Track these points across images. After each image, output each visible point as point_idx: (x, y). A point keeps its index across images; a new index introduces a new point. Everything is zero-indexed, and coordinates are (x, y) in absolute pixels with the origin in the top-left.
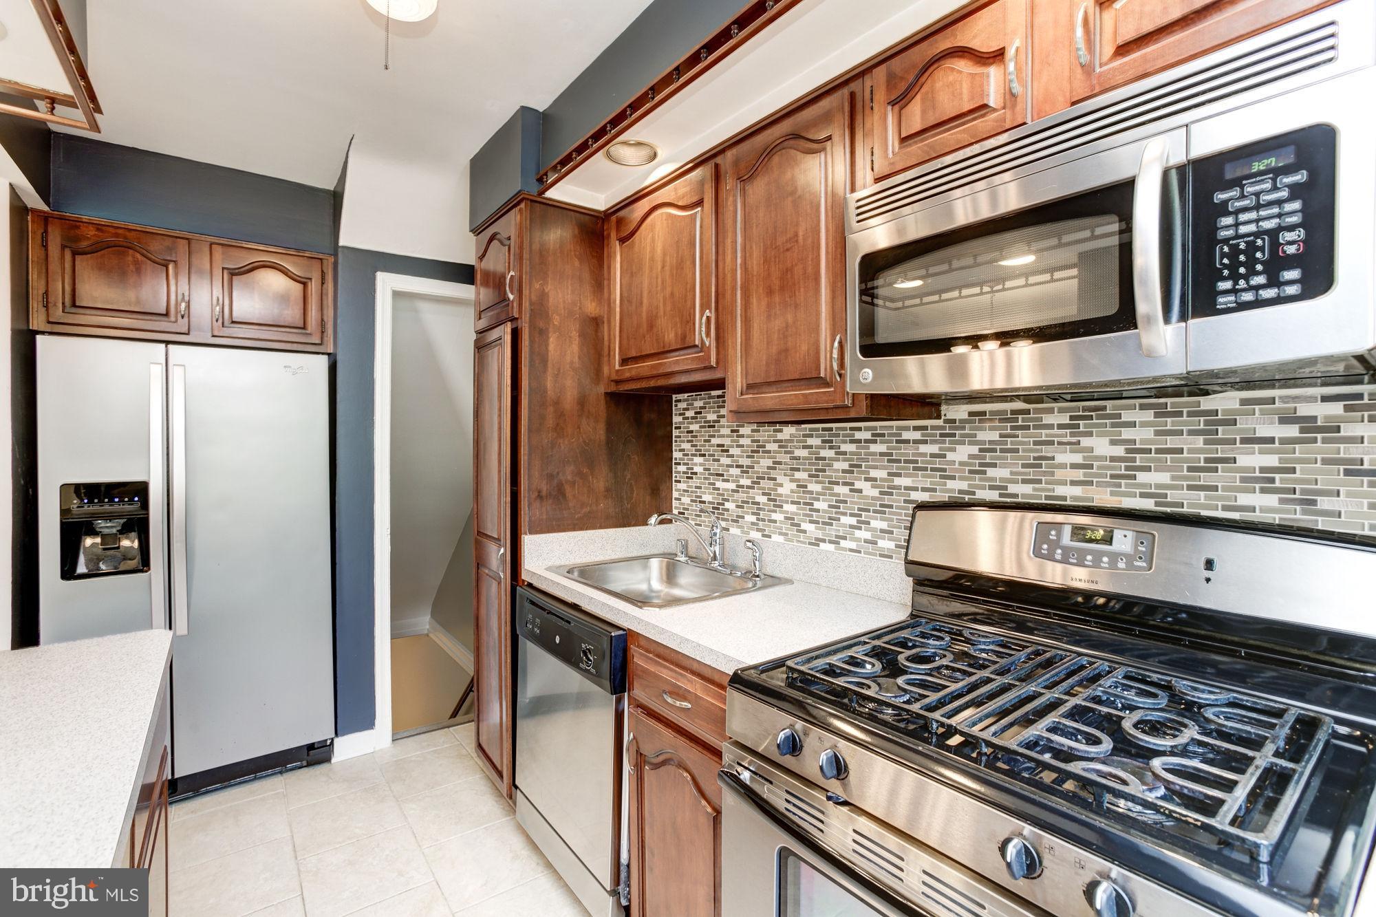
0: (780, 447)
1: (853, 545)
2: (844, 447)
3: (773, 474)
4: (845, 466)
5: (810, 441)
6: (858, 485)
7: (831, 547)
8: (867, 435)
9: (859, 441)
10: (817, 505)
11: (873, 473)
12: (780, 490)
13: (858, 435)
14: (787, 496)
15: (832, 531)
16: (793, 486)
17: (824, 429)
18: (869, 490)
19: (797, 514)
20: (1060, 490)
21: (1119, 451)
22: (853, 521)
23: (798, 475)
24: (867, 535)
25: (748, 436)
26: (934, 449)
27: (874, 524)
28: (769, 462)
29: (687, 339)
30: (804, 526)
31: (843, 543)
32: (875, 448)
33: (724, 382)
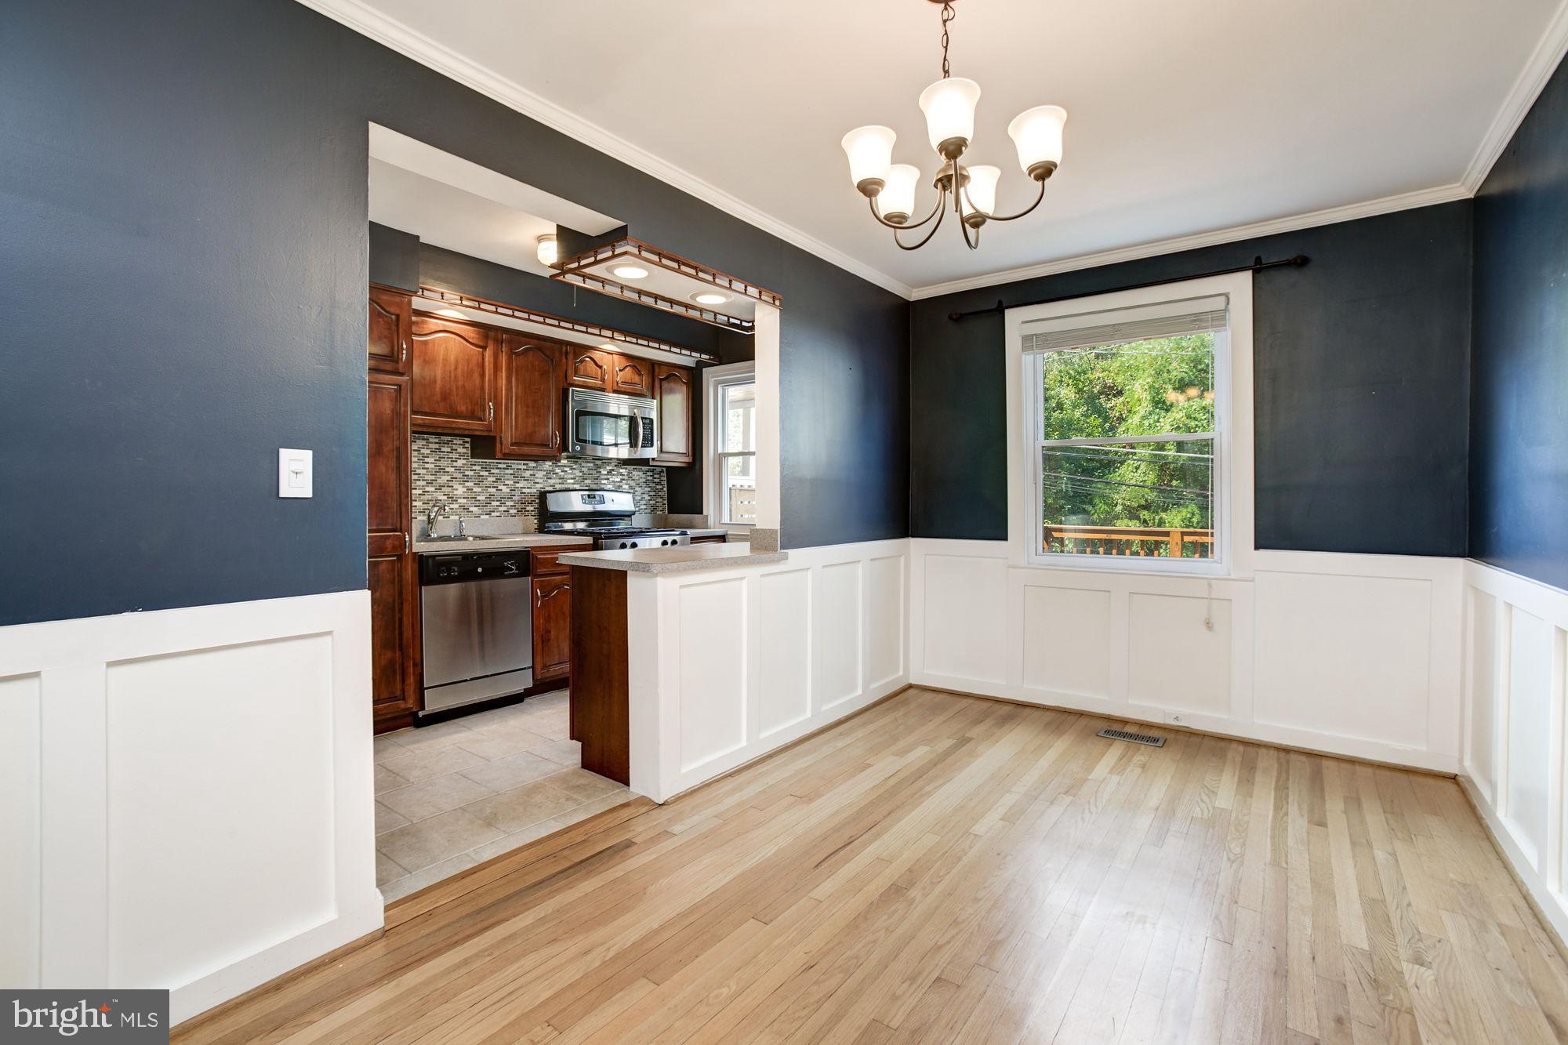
0: (455, 469)
1: (498, 514)
2: (493, 471)
3: (451, 484)
4: (494, 479)
5: (474, 468)
6: (500, 488)
7: (487, 517)
8: (505, 466)
9: (500, 468)
10: (478, 498)
11: (507, 482)
12: (455, 492)
13: (500, 466)
14: (460, 495)
15: (487, 509)
16: (465, 490)
17: (484, 462)
18: (505, 489)
19: (467, 503)
20: (569, 486)
21: (581, 474)
22: (498, 503)
23: (467, 484)
24: (505, 509)
25: (432, 463)
26: (531, 472)
27: (507, 504)
28: (449, 478)
29: (476, 413)
30: (471, 509)
31: (493, 514)
32: (507, 471)
33: (494, 438)
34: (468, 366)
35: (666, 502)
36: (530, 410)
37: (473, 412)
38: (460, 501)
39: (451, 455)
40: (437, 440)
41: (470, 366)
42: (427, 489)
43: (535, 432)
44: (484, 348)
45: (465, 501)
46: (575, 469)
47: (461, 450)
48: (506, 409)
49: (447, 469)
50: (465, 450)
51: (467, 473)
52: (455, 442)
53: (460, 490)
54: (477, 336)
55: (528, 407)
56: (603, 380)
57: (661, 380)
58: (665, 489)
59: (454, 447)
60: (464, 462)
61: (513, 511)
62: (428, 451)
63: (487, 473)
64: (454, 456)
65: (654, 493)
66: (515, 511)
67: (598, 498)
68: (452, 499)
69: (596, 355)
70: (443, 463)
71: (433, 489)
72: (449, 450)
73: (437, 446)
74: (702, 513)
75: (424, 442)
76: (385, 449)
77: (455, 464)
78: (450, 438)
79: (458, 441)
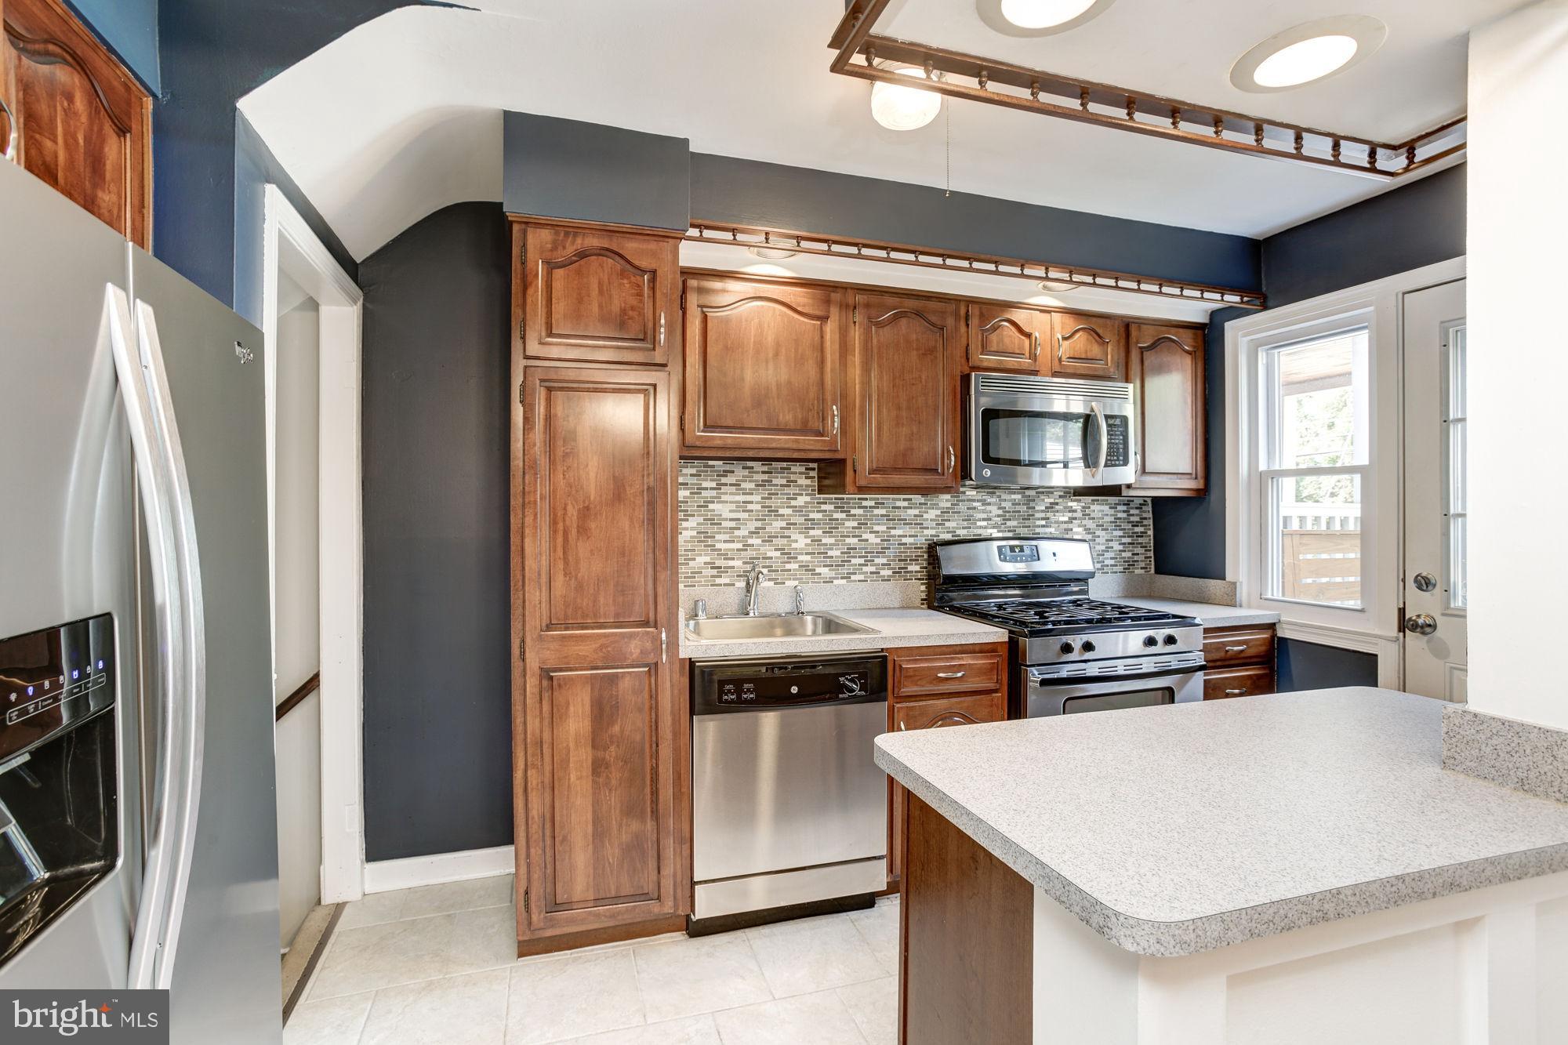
0: (793, 511)
1: (862, 577)
2: (853, 512)
3: (787, 533)
4: (855, 524)
5: (824, 507)
6: (865, 536)
7: (844, 581)
8: (872, 503)
9: (866, 507)
10: (830, 553)
11: (876, 528)
12: (794, 545)
13: (865, 503)
14: (801, 549)
15: (844, 571)
16: (809, 541)
17: (836, 499)
18: (873, 539)
19: (812, 562)
20: (979, 531)
21: (1000, 512)
22: (862, 561)
23: (812, 532)
24: (873, 569)
25: (757, 503)
26: (916, 512)
27: (877, 561)
28: (784, 524)
30: (818, 570)
31: (853, 577)
32: (876, 512)
33: (843, 461)
34: (796, 350)
35: (1151, 554)
36: (904, 414)
37: (805, 422)
38: (800, 558)
39: (786, 490)
40: (765, 468)
41: (800, 351)
42: (750, 541)
43: (912, 449)
44: (824, 319)
45: (808, 558)
46: (989, 504)
47: (803, 481)
48: (862, 414)
49: (781, 511)
50: (808, 482)
51: (812, 516)
52: (793, 469)
53: (801, 542)
54: (810, 301)
55: (899, 408)
56: (1033, 357)
57: (1142, 350)
58: (1151, 533)
59: (793, 477)
60: (808, 499)
61: (886, 573)
62: (752, 485)
63: (843, 516)
64: (791, 490)
65: (1129, 540)
66: (890, 572)
67: (1027, 551)
68: (790, 556)
69: (1019, 316)
70: (774, 502)
71: (759, 541)
72: (784, 482)
73: (766, 477)
74: (1223, 578)
75: (746, 472)
76: (630, 491)
77: (793, 503)
78: (784, 464)
79: (798, 468)
